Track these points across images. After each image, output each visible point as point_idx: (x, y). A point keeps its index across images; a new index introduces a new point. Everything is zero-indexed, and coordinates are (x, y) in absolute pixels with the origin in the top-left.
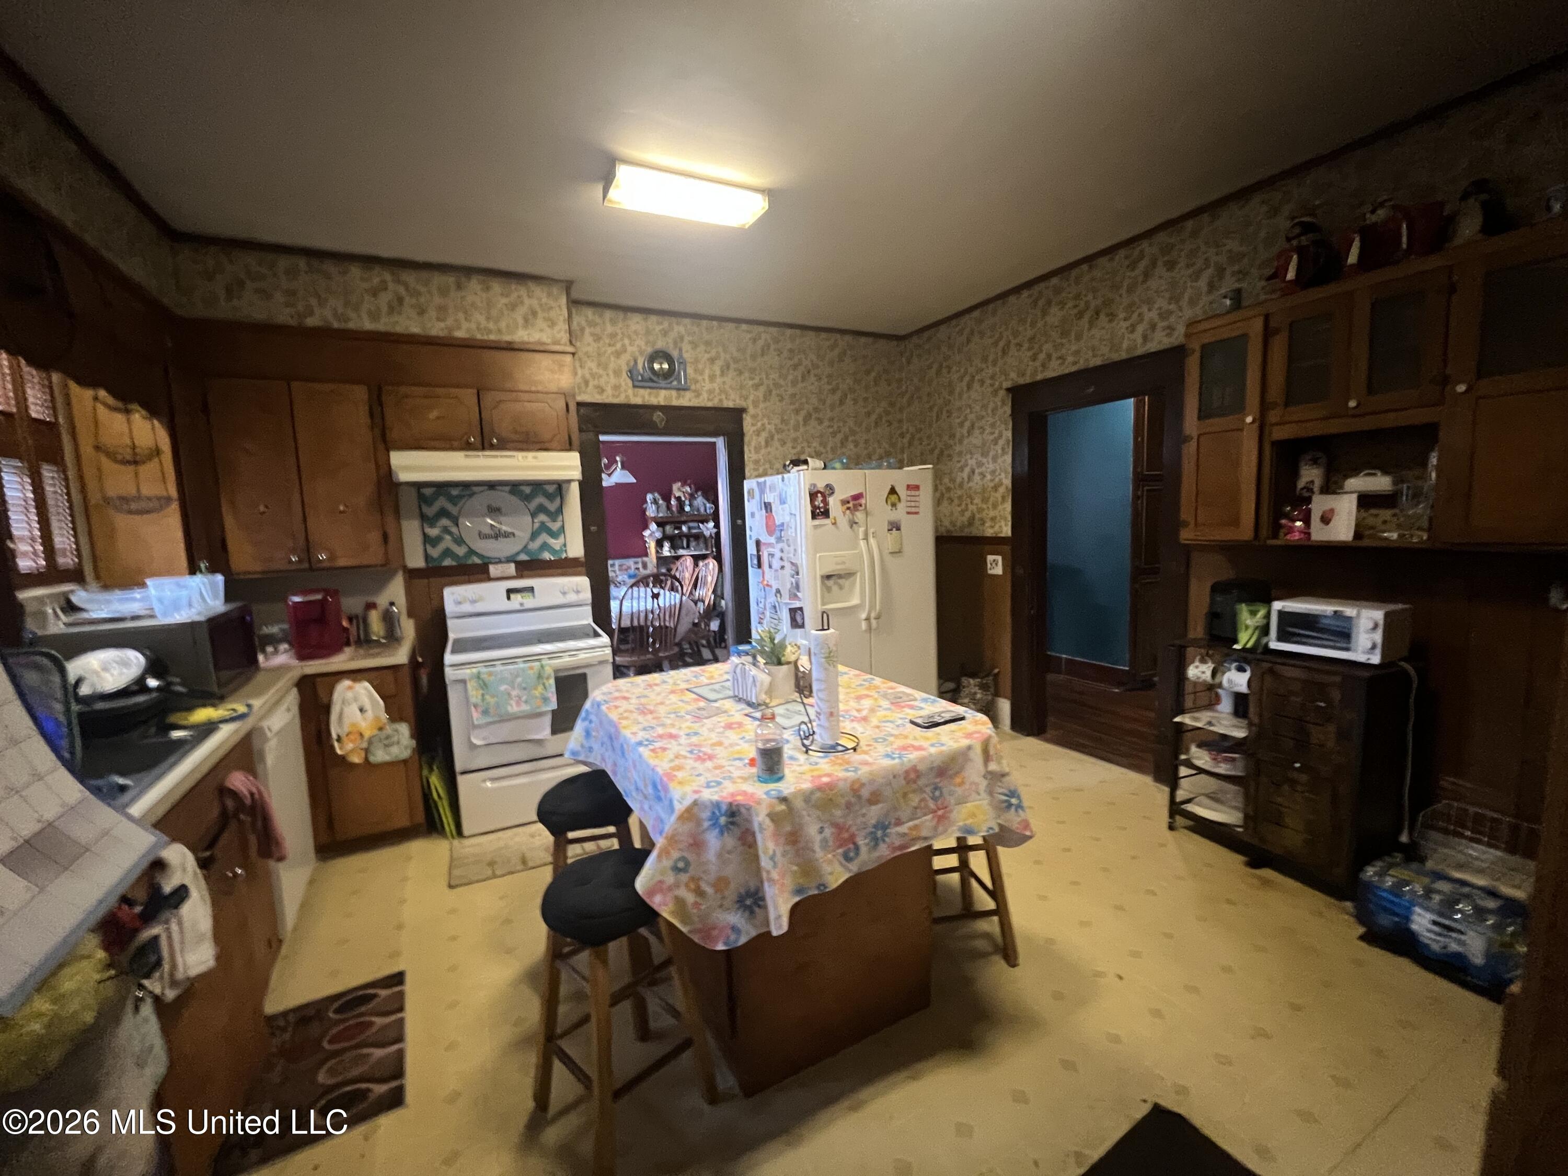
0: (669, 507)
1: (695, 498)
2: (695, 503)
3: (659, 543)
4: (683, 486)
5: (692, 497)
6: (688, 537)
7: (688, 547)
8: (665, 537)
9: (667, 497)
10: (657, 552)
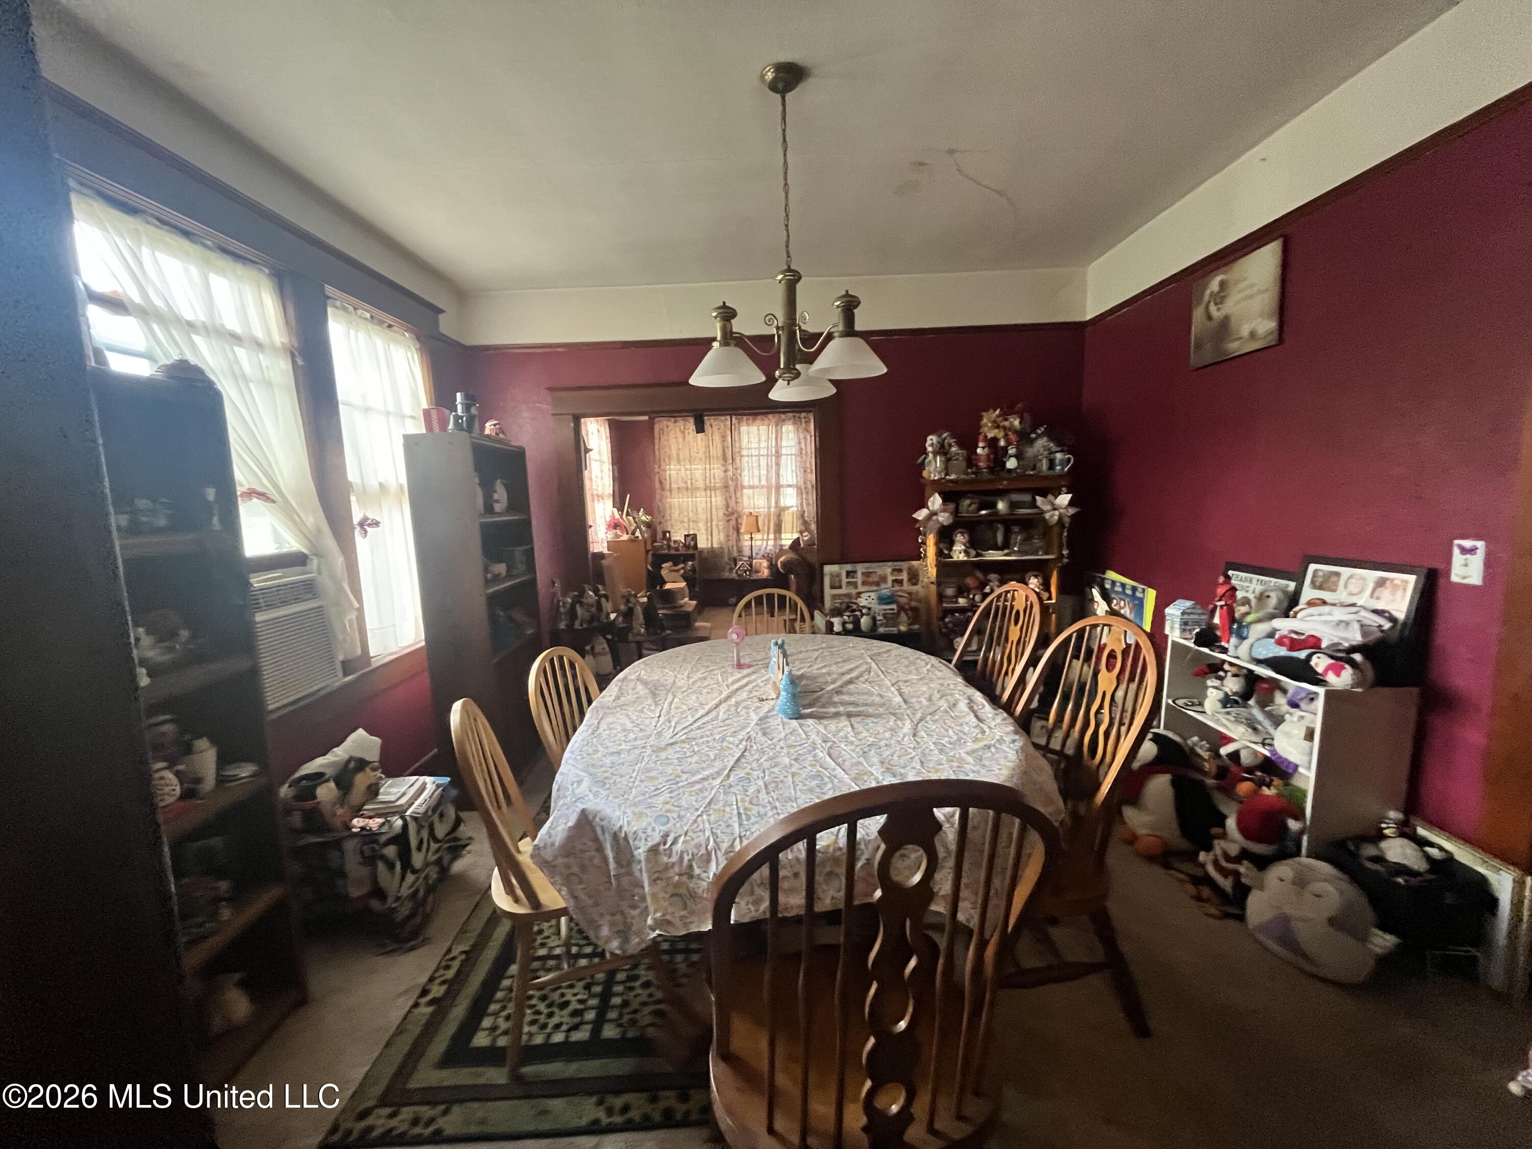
0: (971, 460)
1: (1031, 442)
2: (1030, 452)
3: (945, 536)
4: (1005, 415)
5: (1024, 438)
6: (1009, 522)
7: (1006, 545)
8: (959, 523)
9: (968, 442)
10: (939, 553)
